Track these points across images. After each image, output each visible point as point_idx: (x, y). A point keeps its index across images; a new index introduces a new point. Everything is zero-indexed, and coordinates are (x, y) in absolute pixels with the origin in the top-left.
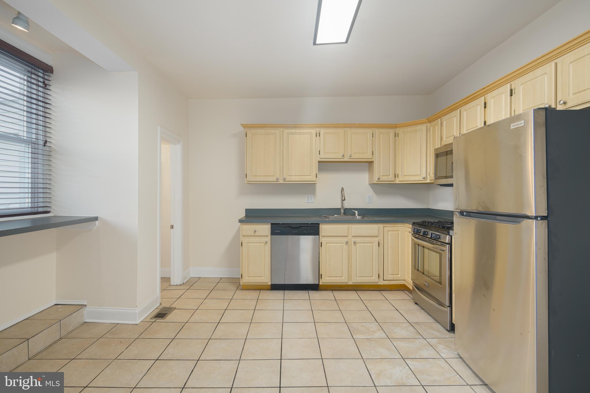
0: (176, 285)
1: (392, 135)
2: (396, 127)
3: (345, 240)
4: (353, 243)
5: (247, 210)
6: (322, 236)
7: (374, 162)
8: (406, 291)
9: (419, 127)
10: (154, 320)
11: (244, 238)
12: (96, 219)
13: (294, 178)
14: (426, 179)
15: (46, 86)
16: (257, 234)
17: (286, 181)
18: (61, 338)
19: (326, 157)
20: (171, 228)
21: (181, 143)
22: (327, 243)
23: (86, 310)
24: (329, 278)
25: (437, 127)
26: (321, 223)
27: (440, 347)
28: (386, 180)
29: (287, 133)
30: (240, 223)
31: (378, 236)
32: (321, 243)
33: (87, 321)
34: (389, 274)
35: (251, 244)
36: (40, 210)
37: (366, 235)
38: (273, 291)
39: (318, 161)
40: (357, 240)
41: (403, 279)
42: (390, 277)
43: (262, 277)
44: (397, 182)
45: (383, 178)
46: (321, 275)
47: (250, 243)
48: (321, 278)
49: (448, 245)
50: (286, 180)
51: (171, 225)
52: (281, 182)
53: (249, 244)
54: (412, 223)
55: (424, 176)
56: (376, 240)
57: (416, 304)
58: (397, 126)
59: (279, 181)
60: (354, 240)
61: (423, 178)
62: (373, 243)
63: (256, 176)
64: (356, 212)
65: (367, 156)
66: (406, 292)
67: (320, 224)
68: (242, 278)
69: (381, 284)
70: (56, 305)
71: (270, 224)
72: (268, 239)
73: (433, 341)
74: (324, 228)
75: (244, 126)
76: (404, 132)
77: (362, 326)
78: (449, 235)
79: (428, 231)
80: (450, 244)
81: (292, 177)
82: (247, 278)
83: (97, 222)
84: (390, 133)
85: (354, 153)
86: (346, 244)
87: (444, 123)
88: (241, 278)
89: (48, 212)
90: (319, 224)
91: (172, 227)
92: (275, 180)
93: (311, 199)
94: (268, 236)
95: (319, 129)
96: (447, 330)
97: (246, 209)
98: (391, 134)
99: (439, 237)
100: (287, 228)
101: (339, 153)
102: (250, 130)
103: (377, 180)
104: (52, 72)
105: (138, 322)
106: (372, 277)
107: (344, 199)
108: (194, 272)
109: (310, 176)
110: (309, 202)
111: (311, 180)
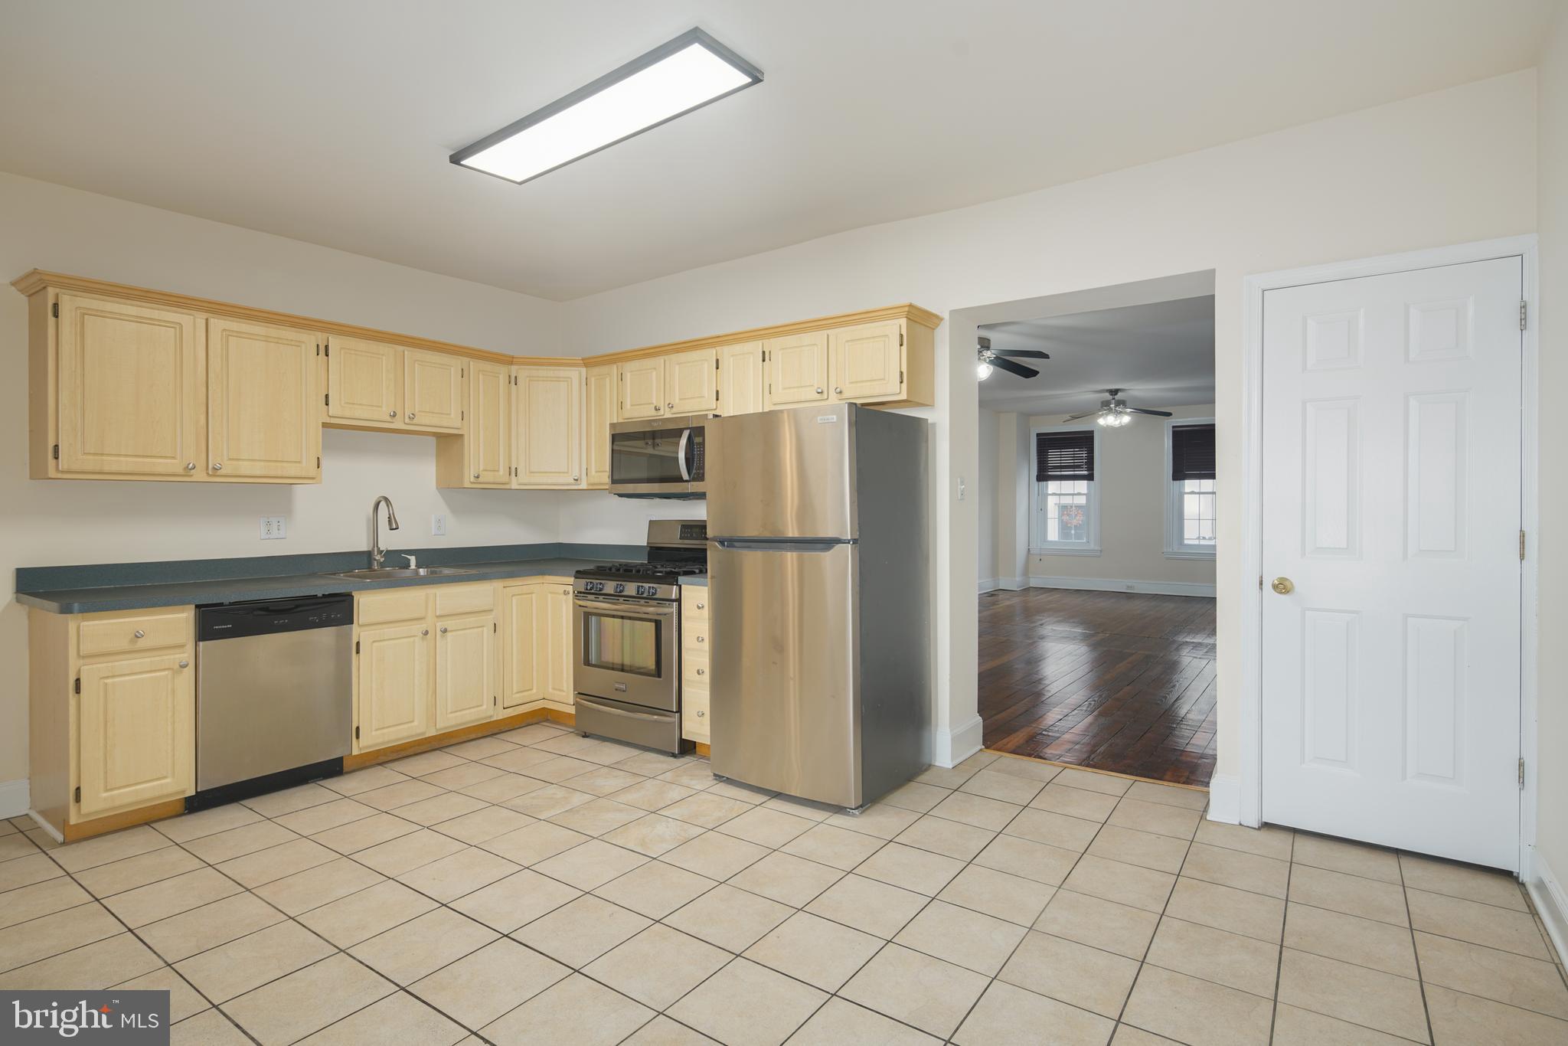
1: (503, 379)
2: (512, 363)
3: (418, 628)
4: (439, 633)
6: (360, 626)
7: (466, 438)
8: (544, 721)
9: (564, 372)
11: (87, 665)
13: (246, 468)
14: (579, 482)
16: (142, 643)
17: (218, 476)
19: (347, 414)
22: (374, 642)
24: (379, 732)
25: (608, 380)
26: (357, 590)
27: (685, 780)
28: (491, 480)
29: (224, 330)
31: (491, 610)
32: (357, 642)
34: (515, 691)
37: (468, 610)
39: (323, 423)
40: (449, 623)
41: (542, 697)
42: (517, 698)
43: (165, 778)
44: (514, 486)
45: (487, 477)
46: (357, 727)
47: (113, 677)
48: (358, 737)
49: (675, 603)
50: (220, 473)
52: (199, 475)
53: (105, 681)
54: (574, 573)
55: (576, 474)
56: (489, 619)
57: (585, 736)
58: (514, 360)
59: (192, 476)
60: (440, 625)
61: (575, 480)
62: (483, 626)
63: (102, 454)
64: (413, 559)
65: (450, 422)
66: (545, 724)
67: (354, 594)
68: (77, 802)
69: (499, 718)
71: (194, 606)
72: (187, 655)
73: (669, 776)
74: (369, 604)
76: (530, 377)
77: (533, 798)
78: (677, 585)
79: (623, 583)
80: (679, 600)
81: (241, 463)
84: (500, 374)
85: (420, 411)
86: (423, 638)
87: (628, 376)
90: (351, 594)
92: (180, 471)
93: (279, 530)
94: (182, 646)
95: (325, 335)
96: (674, 755)
98: (501, 376)
99: (656, 591)
100: (255, 613)
101: (381, 407)
103: (472, 479)
106: (481, 706)
107: (394, 527)
109: (299, 462)
110: (271, 536)
111: (304, 475)
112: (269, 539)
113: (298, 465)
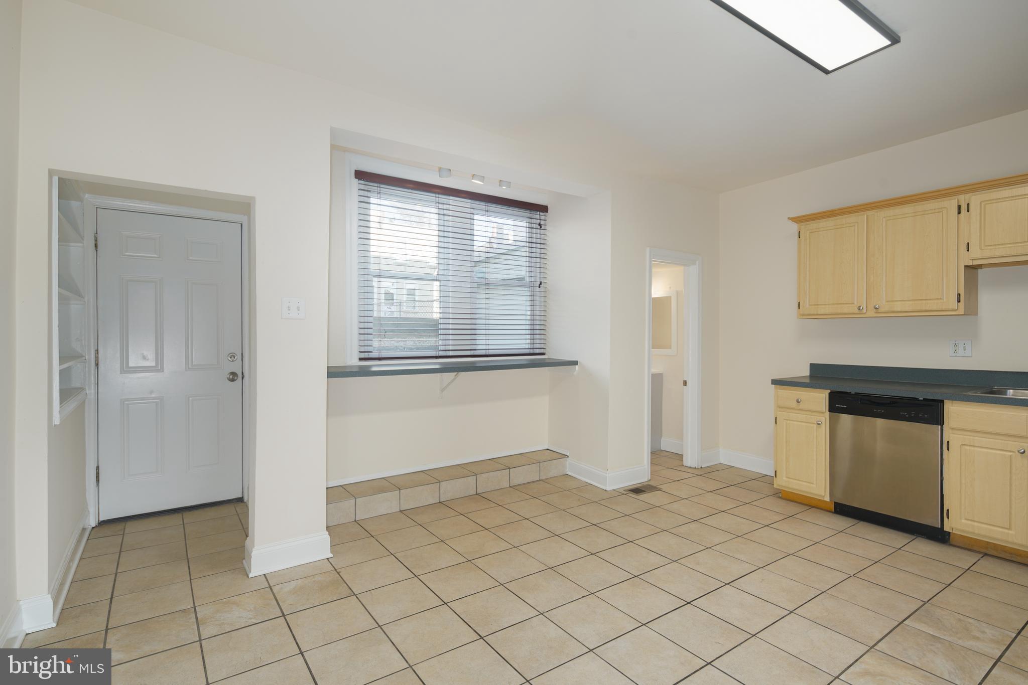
0: (690, 467)
3: (1015, 445)
5: (813, 367)
6: (953, 429)
10: (625, 493)
11: (780, 411)
12: (575, 363)
13: (898, 306)
15: (541, 227)
16: (802, 406)
17: (880, 312)
18: (540, 480)
19: (982, 255)
20: (684, 385)
21: (697, 262)
22: (963, 445)
23: (568, 462)
26: (949, 399)
30: (773, 385)
32: (948, 442)
33: (568, 473)
35: (791, 422)
36: (537, 351)
38: (835, 515)
39: (965, 266)
43: (812, 483)
46: (948, 510)
47: (789, 420)
48: (948, 518)
50: (881, 310)
51: (684, 381)
52: (870, 313)
53: (788, 422)
59: (865, 314)
63: (818, 305)
67: (945, 401)
68: (776, 477)
70: (548, 449)
71: (830, 391)
72: (823, 418)
74: (954, 411)
75: (797, 220)
81: (894, 303)
82: (785, 478)
83: (577, 366)
88: (774, 476)
89: (543, 354)
90: (942, 402)
91: (685, 383)
92: (857, 311)
93: (965, 350)
94: (823, 413)
95: (967, 196)
97: (811, 364)
100: (862, 401)
102: (807, 225)
104: (547, 211)
105: (608, 489)
108: (726, 457)
109: (941, 299)
110: (958, 355)
111: (944, 308)
112: (956, 356)
113: (939, 301)
